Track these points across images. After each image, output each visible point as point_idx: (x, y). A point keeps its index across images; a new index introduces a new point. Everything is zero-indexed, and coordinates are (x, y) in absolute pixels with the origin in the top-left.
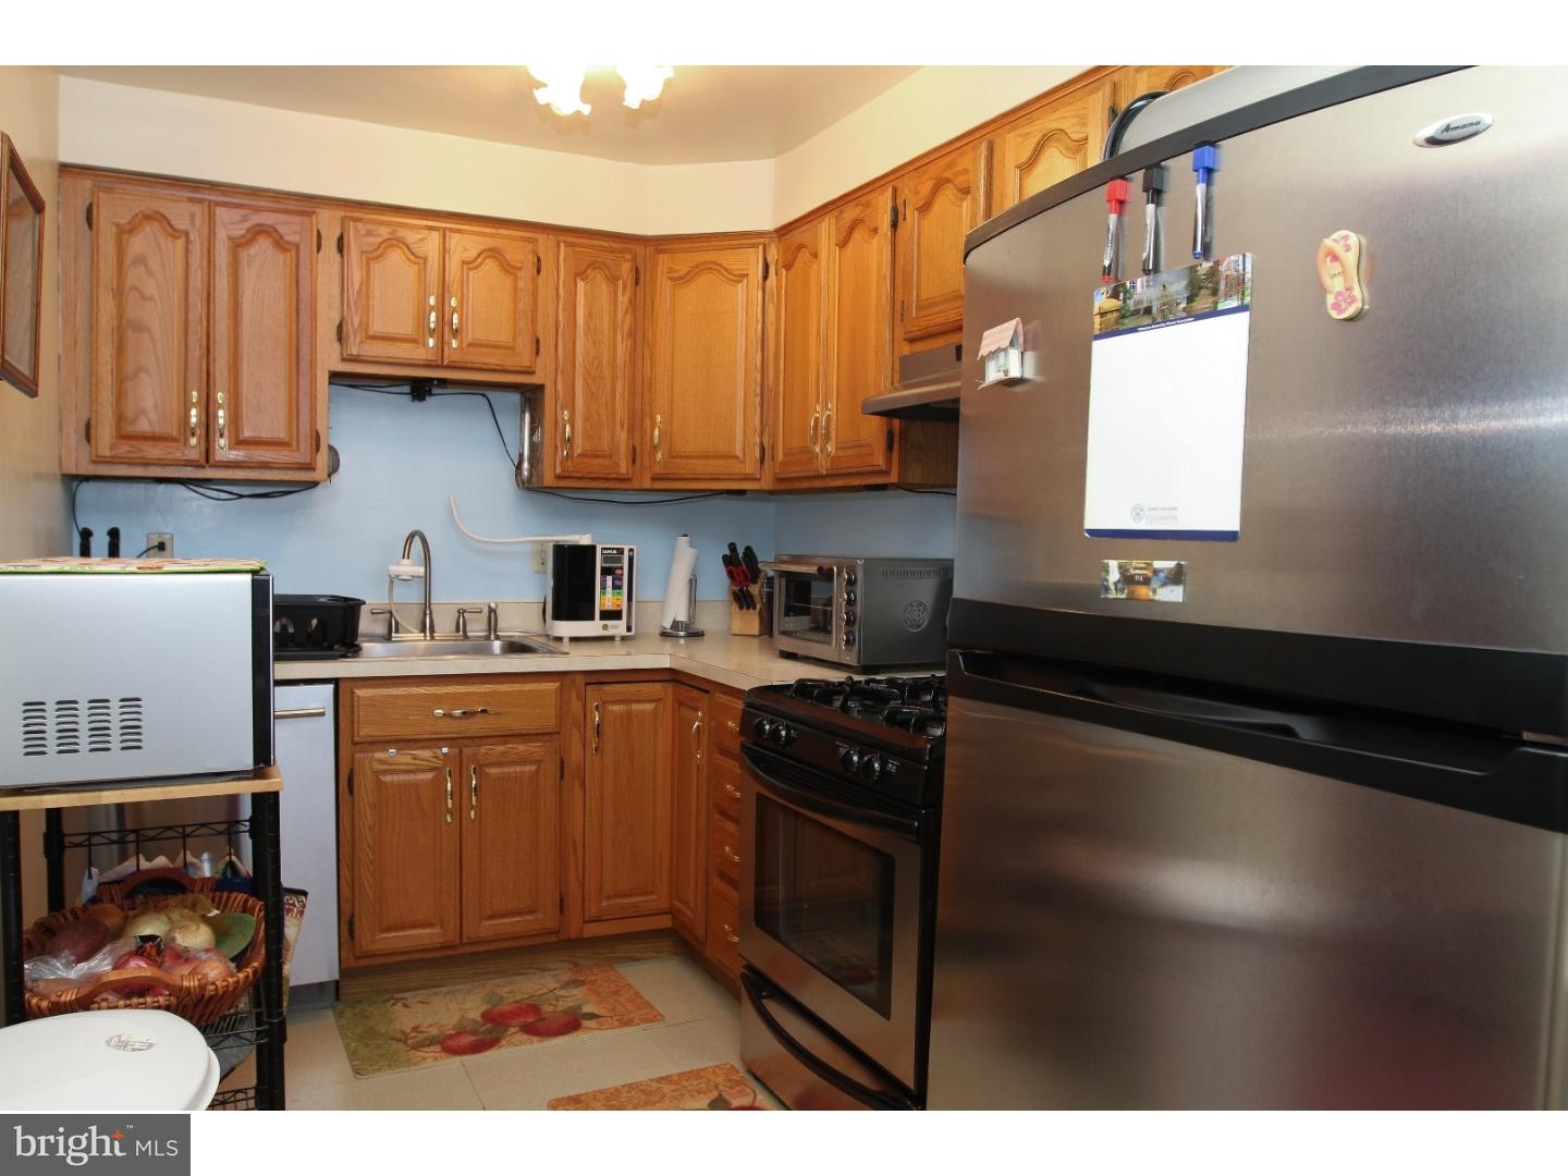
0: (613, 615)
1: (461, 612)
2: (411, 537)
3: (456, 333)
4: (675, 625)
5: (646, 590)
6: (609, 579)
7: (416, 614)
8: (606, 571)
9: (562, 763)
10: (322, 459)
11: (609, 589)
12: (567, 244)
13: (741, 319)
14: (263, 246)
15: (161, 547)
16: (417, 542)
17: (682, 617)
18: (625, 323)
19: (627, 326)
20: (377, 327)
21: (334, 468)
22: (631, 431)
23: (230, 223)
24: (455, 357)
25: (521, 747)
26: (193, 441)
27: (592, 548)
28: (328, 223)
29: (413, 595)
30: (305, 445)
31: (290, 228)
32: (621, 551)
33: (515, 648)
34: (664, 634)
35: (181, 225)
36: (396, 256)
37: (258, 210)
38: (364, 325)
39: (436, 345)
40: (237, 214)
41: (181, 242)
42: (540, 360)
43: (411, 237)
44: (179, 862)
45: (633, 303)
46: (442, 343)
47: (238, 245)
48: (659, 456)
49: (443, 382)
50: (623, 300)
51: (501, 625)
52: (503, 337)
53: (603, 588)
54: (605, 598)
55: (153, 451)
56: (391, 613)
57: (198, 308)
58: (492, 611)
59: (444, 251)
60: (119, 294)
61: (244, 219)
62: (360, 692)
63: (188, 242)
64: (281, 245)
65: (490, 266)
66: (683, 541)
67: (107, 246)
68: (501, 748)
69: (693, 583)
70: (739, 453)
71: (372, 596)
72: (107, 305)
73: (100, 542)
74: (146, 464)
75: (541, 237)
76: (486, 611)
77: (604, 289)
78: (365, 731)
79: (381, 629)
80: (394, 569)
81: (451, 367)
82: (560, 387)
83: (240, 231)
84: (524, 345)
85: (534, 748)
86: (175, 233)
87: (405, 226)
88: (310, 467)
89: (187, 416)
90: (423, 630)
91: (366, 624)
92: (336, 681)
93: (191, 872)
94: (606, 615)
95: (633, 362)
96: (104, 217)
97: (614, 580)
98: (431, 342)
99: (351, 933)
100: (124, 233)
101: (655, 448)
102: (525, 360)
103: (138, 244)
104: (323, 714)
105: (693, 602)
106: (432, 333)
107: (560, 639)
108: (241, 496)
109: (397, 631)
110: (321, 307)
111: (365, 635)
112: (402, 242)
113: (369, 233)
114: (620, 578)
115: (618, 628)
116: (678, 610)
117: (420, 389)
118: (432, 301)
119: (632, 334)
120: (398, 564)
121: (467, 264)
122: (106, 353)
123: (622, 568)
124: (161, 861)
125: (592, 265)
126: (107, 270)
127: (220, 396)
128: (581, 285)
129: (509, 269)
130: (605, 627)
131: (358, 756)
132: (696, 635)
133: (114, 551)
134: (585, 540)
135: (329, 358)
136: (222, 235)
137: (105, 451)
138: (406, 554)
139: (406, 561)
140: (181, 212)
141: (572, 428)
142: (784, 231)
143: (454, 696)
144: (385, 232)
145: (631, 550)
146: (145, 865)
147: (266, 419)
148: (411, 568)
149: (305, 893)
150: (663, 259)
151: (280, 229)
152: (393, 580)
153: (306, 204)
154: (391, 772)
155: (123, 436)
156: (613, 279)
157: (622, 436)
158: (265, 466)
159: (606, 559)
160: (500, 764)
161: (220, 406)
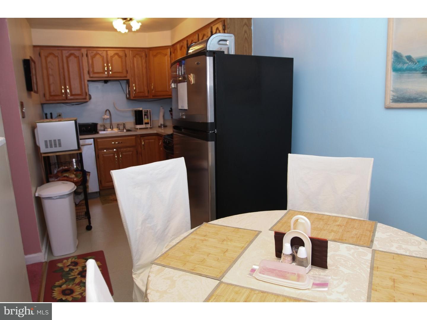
0: (147, 123)
1: (118, 125)
2: (106, 111)
3: (111, 71)
4: (161, 125)
5: (154, 118)
6: (146, 117)
7: (109, 125)
8: (145, 115)
9: (137, 151)
10: (88, 97)
11: (146, 119)
12: (132, 51)
13: (167, 64)
14: (72, 58)
15: (60, 115)
16: (108, 112)
17: (162, 123)
18: (144, 65)
19: (145, 66)
20: (96, 71)
21: (90, 98)
22: (147, 87)
23: (66, 53)
24: (111, 75)
25: (129, 149)
26: (64, 96)
27: (142, 111)
28: (84, 51)
29: (108, 122)
30: (84, 94)
31: (77, 53)
32: (148, 111)
33: (128, 130)
34: (159, 127)
35: (56, 55)
36: (98, 56)
37: (70, 50)
38: (93, 70)
39: (107, 73)
40: (66, 51)
41: (57, 58)
42: (128, 75)
43: (100, 52)
44: (69, 167)
45: (146, 61)
46: (108, 73)
47: (67, 58)
48: (153, 92)
49: (110, 80)
50: (144, 61)
51: (126, 126)
52: (120, 70)
53: (145, 118)
54: (145, 120)
55: (57, 98)
56: (104, 126)
57: (61, 71)
58: (124, 124)
59: (107, 55)
60: (47, 69)
61: (68, 52)
62: (98, 140)
63: (58, 58)
64: (76, 57)
65: (116, 56)
66: (161, 108)
67: (44, 61)
68: (125, 149)
69: (164, 116)
70: (168, 90)
71: (100, 123)
72: (45, 71)
73: (49, 116)
74: (55, 100)
75: (126, 50)
76: (123, 124)
77: (140, 59)
78: (100, 147)
79: (102, 128)
80: (104, 117)
81: (111, 77)
82: (132, 80)
83: (67, 55)
84: (125, 71)
85: (131, 149)
86: (56, 56)
87: (98, 50)
88: (85, 99)
89: (62, 91)
90: (111, 128)
91: (99, 128)
92: (94, 138)
93: (71, 169)
94: (146, 123)
95: (147, 73)
96: (42, 54)
97: (147, 117)
98: (106, 73)
99: (101, 183)
100: (46, 57)
101: (152, 90)
102: (125, 74)
103: (49, 59)
104: (91, 144)
105: (164, 120)
106: (106, 71)
107: (137, 129)
108: (73, 105)
109: (106, 129)
110: (84, 68)
111: (99, 130)
112: (98, 53)
113: (92, 53)
114: (148, 116)
115: (149, 126)
116: (161, 122)
117: (106, 82)
118: (105, 65)
119: (146, 68)
120: (104, 116)
121: (112, 57)
122: (46, 80)
123: (148, 114)
124: (66, 167)
125: (137, 54)
126: (44, 65)
127: (67, 87)
128: (135, 59)
129: (120, 57)
130: (146, 126)
131: (99, 152)
132: (165, 126)
133: (52, 118)
134: (141, 109)
135: (87, 78)
136: (64, 56)
137: (48, 98)
138: (105, 114)
139: (106, 115)
140: (56, 52)
141: (135, 88)
142: (173, 45)
143: (116, 140)
144: (95, 52)
145: (150, 111)
146: (64, 168)
147: (77, 91)
148: (107, 117)
149: (90, 172)
150: (151, 52)
151: (75, 53)
152: (104, 119)
153: (79, 48)
154: (106, 154)
155: (51, 96)
156: (141, 57)
157: (146, 88)
158: (77, 99)
159: (145, 112)
160: (125, 152)
161: (68, 89)
